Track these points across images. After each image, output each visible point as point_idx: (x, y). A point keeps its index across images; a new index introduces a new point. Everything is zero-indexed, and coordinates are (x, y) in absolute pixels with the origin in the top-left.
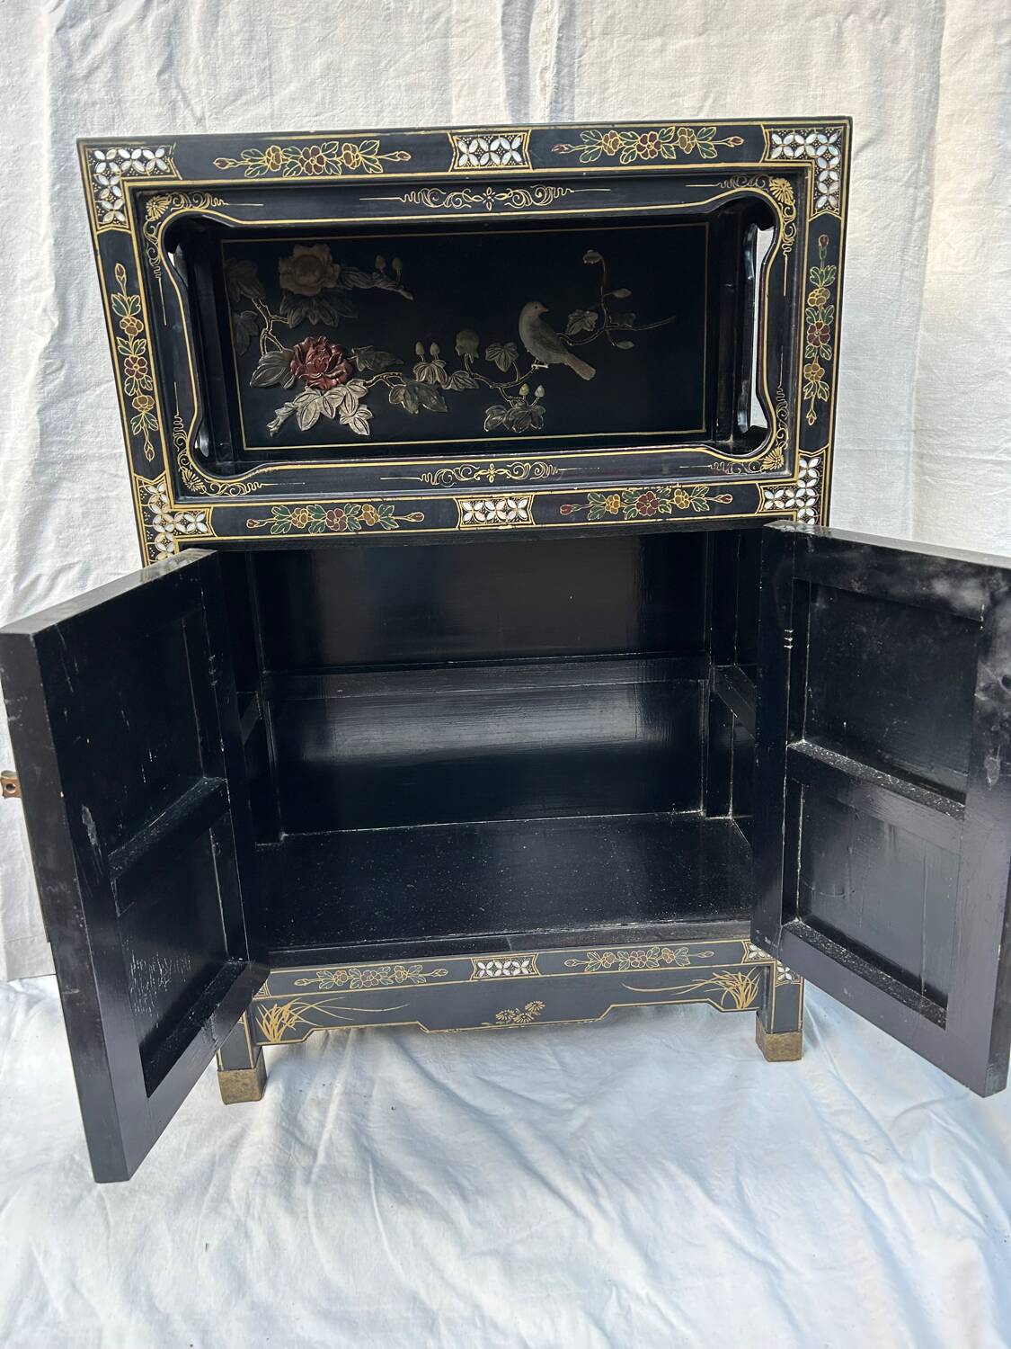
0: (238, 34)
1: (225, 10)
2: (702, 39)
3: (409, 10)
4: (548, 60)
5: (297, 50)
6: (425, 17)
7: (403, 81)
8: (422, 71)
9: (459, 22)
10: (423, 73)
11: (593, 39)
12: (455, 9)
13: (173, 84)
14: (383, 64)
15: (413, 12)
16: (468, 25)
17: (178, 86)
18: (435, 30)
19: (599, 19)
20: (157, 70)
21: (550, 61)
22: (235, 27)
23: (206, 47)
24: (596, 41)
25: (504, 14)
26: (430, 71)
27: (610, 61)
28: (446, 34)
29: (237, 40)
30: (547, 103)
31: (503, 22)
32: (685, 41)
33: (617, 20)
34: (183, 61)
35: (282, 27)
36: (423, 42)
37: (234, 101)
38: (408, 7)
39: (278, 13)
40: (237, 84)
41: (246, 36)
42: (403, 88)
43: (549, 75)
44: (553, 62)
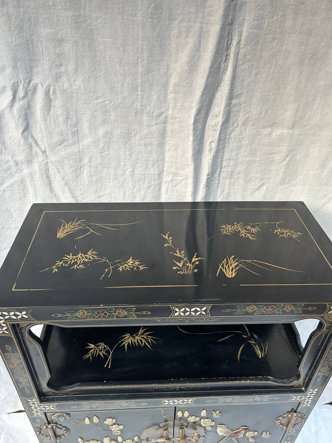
0: (61, 116)
1: (54, 103)
2: (290, 131)
3: (147, 110)
4: (214, 138)
5: (91, 124)
6: (155, 114)
7: (142, 142)
8: (152, 138)
9: (172, 118)
10: (153, 139)
11: (237, 127)
12: (170, 112)
13: (30, 137)
14: (133, 134)
15: (149, 112)
16: (176, 120)
17: (32, 137)
18: (159, 121)
19: (241, 118)
20: (21, 131)
21: (215, 139)
22: (59, 112)
23: (45, 120)
24: (238, 128)
25: (195, 120)
26: (156, 138)
27: (244, 138)
28: (165, 122)
29: (61, 119)
30: (211, 157)
31: (194, 123)
32: (282, 131)
33: (250, 119)
34: (34, 126)
35: (83, 113)
36: (153, 125)
37: (60, 145)
38: (146, 109)
39: (80, 106)
40: (61, 137)
41: (65, 117)
42: (142, 145)
43: (214, 145)
44: (217, 140)
